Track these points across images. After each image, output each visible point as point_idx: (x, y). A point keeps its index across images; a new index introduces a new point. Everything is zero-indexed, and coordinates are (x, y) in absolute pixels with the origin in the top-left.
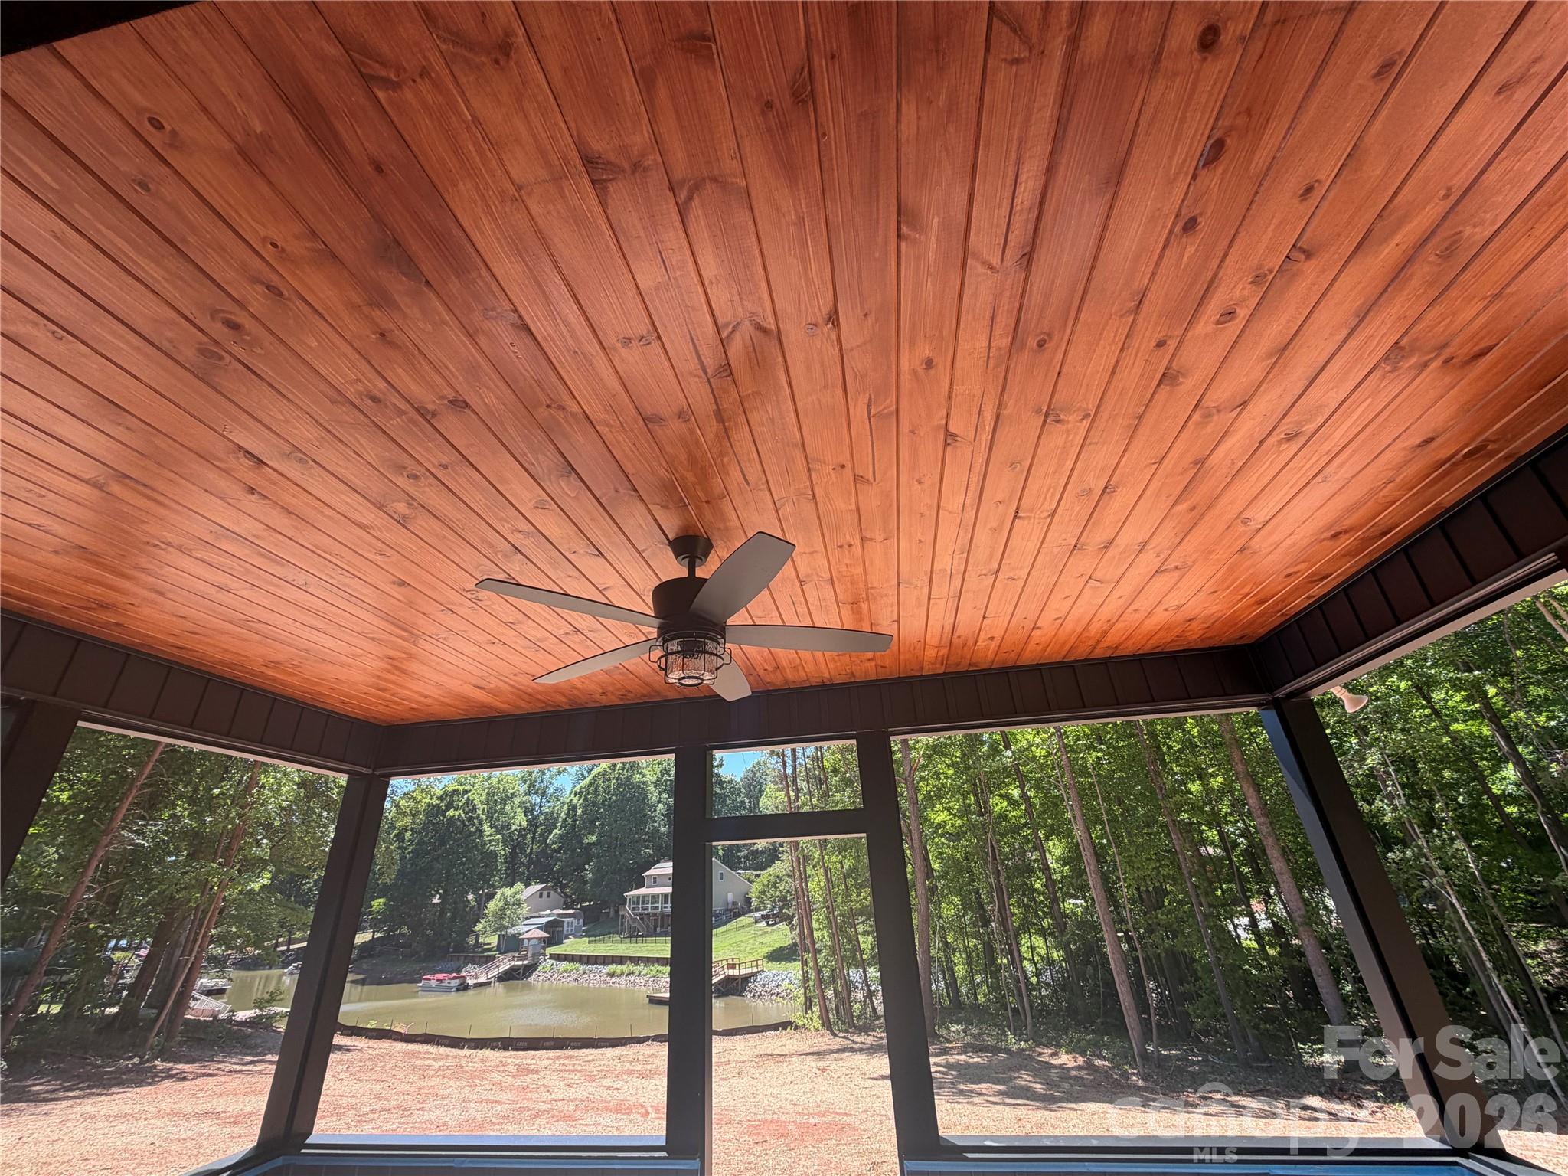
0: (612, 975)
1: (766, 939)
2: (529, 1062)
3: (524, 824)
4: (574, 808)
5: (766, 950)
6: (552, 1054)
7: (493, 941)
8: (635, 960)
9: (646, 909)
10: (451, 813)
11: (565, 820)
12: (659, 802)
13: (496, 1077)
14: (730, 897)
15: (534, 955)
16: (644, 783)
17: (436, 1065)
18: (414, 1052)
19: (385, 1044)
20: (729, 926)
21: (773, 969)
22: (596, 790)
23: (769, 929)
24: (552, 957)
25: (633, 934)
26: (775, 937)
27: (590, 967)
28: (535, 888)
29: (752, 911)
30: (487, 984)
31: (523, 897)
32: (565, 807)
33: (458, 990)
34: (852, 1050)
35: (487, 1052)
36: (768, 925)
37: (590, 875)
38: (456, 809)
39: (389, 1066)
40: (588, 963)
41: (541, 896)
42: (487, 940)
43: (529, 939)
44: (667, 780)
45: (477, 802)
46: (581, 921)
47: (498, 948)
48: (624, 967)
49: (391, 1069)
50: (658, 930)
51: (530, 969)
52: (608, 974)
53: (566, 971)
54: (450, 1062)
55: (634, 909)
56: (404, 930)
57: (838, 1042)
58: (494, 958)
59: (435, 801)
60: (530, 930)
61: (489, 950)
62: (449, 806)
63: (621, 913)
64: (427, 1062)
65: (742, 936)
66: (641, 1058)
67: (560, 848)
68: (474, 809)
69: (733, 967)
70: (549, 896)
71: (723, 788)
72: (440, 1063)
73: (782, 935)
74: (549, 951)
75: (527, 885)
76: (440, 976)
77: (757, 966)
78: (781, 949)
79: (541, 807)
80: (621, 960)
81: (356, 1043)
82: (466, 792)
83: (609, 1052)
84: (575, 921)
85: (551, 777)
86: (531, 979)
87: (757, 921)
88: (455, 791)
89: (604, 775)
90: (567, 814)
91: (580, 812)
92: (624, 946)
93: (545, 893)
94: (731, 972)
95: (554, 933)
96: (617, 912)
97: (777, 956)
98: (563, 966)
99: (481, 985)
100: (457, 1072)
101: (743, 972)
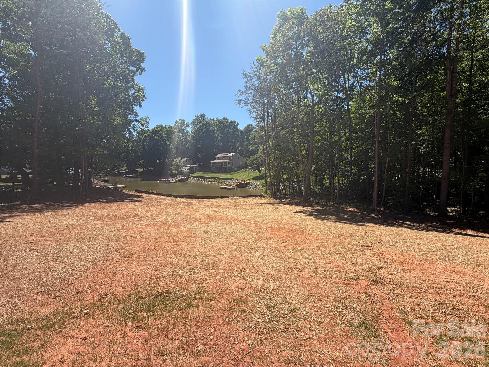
0: (209, 181)
1: (252, 174)
2: (190, 202)
3: (179, 141)
4: (193, 137)
5: (251, 177)
6: (196, 200)
7: (175, 172)
8: (215, 178)
9: (217, 166)
10: (156, 137)
11: (190, 141)
12: (219, 136)
13: (181, 206)
14: (241, 163)
15: (187, 176)
16: (213, 130)
17: (164, 202)
18: (158, 198)
19: (150, 196)
20: (241, 171)
21: (254, 182)
22: (199, 132)
23: (252, 172)
24: (192, 176)
25: (214, 172)
26: (254, 174)
27: (203, 179)
28: (184, 159)
29: (248, 167)
30: (176, 182)
31: (182, 161)
32: (190, 137)
33: (168, 183)
34: (282, 203)
35: (178, 199)
36: (252, 171)
37: (200, 156)
38: (157, 136)
39: (151, 202)
40: (202, 178)
41: (187, 161)
42: (174, 172)
43: (185, 172)
44: (220, 129)
45: (163, 134)
46: (199, 168)
47: (177, 174)
48: (212, 180)
49: (152, 202)
50: (221, 171)
51: (187, 179)
52: (208, 181)
53: (196, 180)
54: (168, 201)
55: (213, 166)
56: (151, 168)
57: (277, 201)
58: (177, 176)
59: (150, 134)
60: (185, 169)
61: (175, 174)
62: (155, 135)
63: (210, 166)
64: (162, 201)
65: (245, 173)
66: (221, 202)
67: (190, 149)
68: (163, 137)
69: (243, 181)
70: (189, 161)
71: (238, 133)
72: (166, 201)
73: (256, 174)
74: (191, 175)
75: (182, 159)
76: (163, 180)
77: (250, 181)
78: (256, 177)
79: (183, 137)
80: (211, 178)
81: (142, 195)
82: (159, 131)
83: (212, 200)
84: (197, 168)
85: (185, 127)
86: (187, 181)
87: (249, 170)
88: (155, 131)
89: (201, 127)
90: (191, 139)
91: (195, 138)
92: (210, 175)
93: (188, 161)
94: (242, 182)
95: (192, 171)
96: (209, 166)
97: (255, 179)
98: (195, 179)
99: (174, 182)
100: (170, 204)
101: (246, 182)
